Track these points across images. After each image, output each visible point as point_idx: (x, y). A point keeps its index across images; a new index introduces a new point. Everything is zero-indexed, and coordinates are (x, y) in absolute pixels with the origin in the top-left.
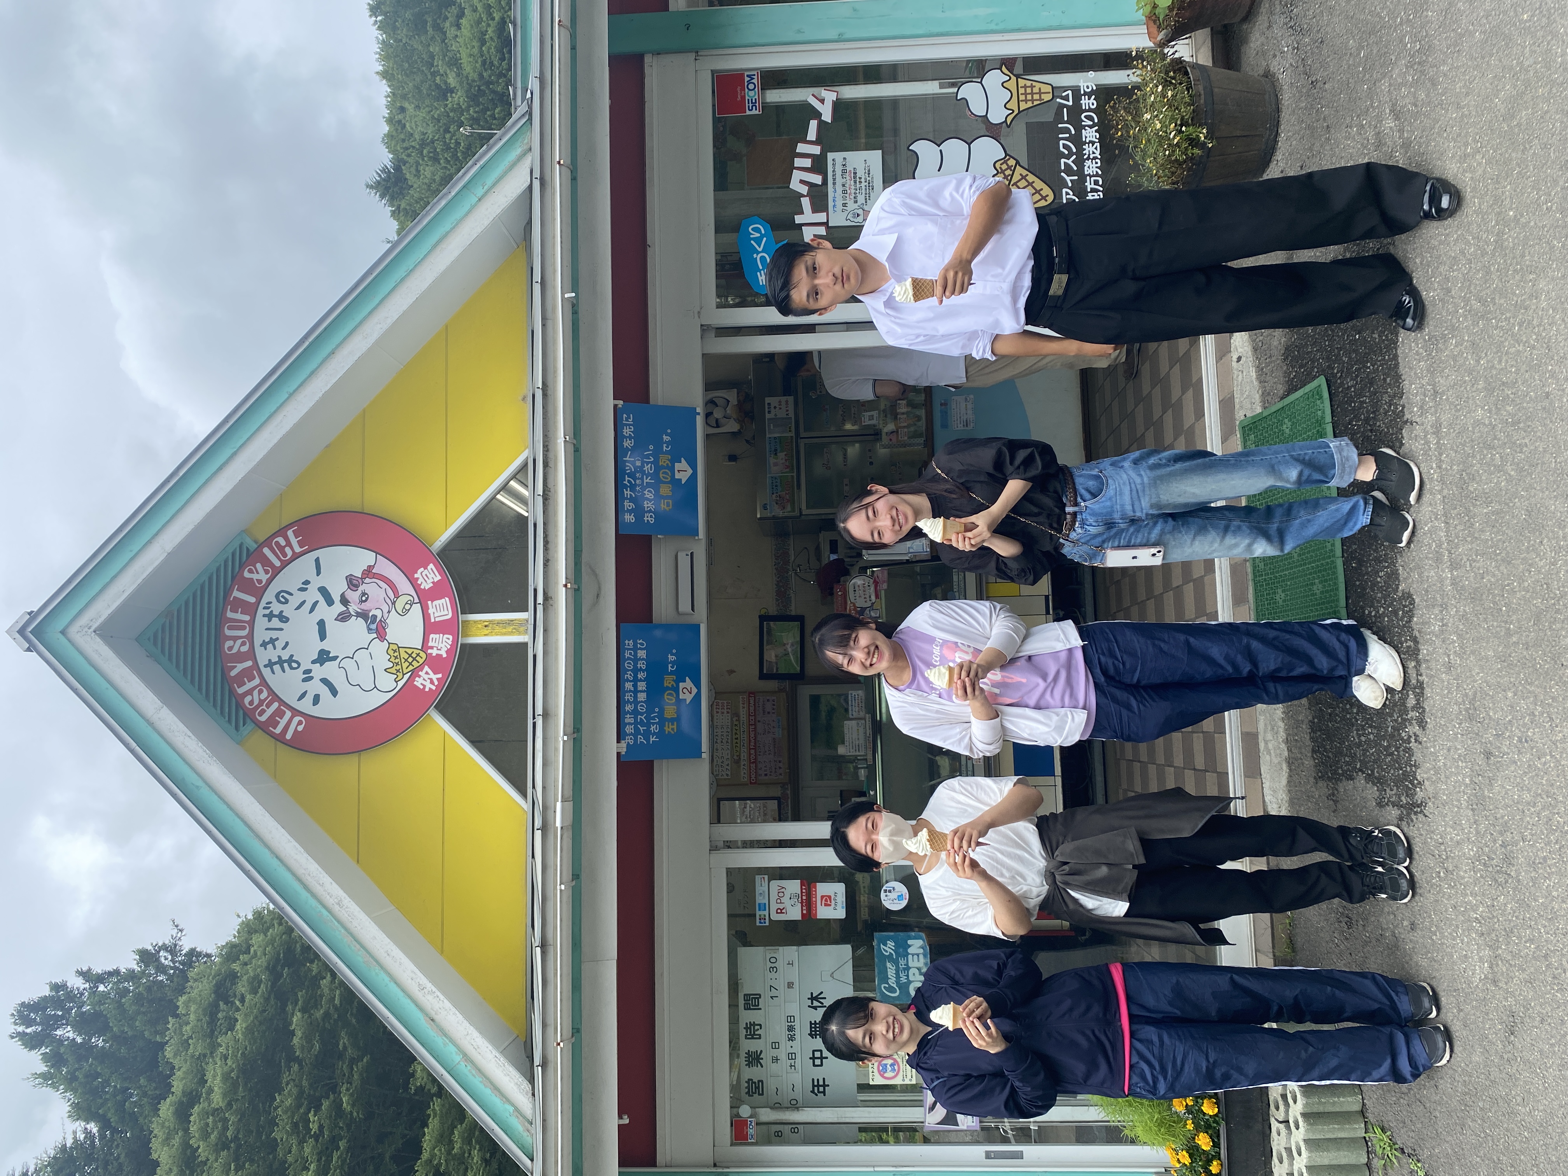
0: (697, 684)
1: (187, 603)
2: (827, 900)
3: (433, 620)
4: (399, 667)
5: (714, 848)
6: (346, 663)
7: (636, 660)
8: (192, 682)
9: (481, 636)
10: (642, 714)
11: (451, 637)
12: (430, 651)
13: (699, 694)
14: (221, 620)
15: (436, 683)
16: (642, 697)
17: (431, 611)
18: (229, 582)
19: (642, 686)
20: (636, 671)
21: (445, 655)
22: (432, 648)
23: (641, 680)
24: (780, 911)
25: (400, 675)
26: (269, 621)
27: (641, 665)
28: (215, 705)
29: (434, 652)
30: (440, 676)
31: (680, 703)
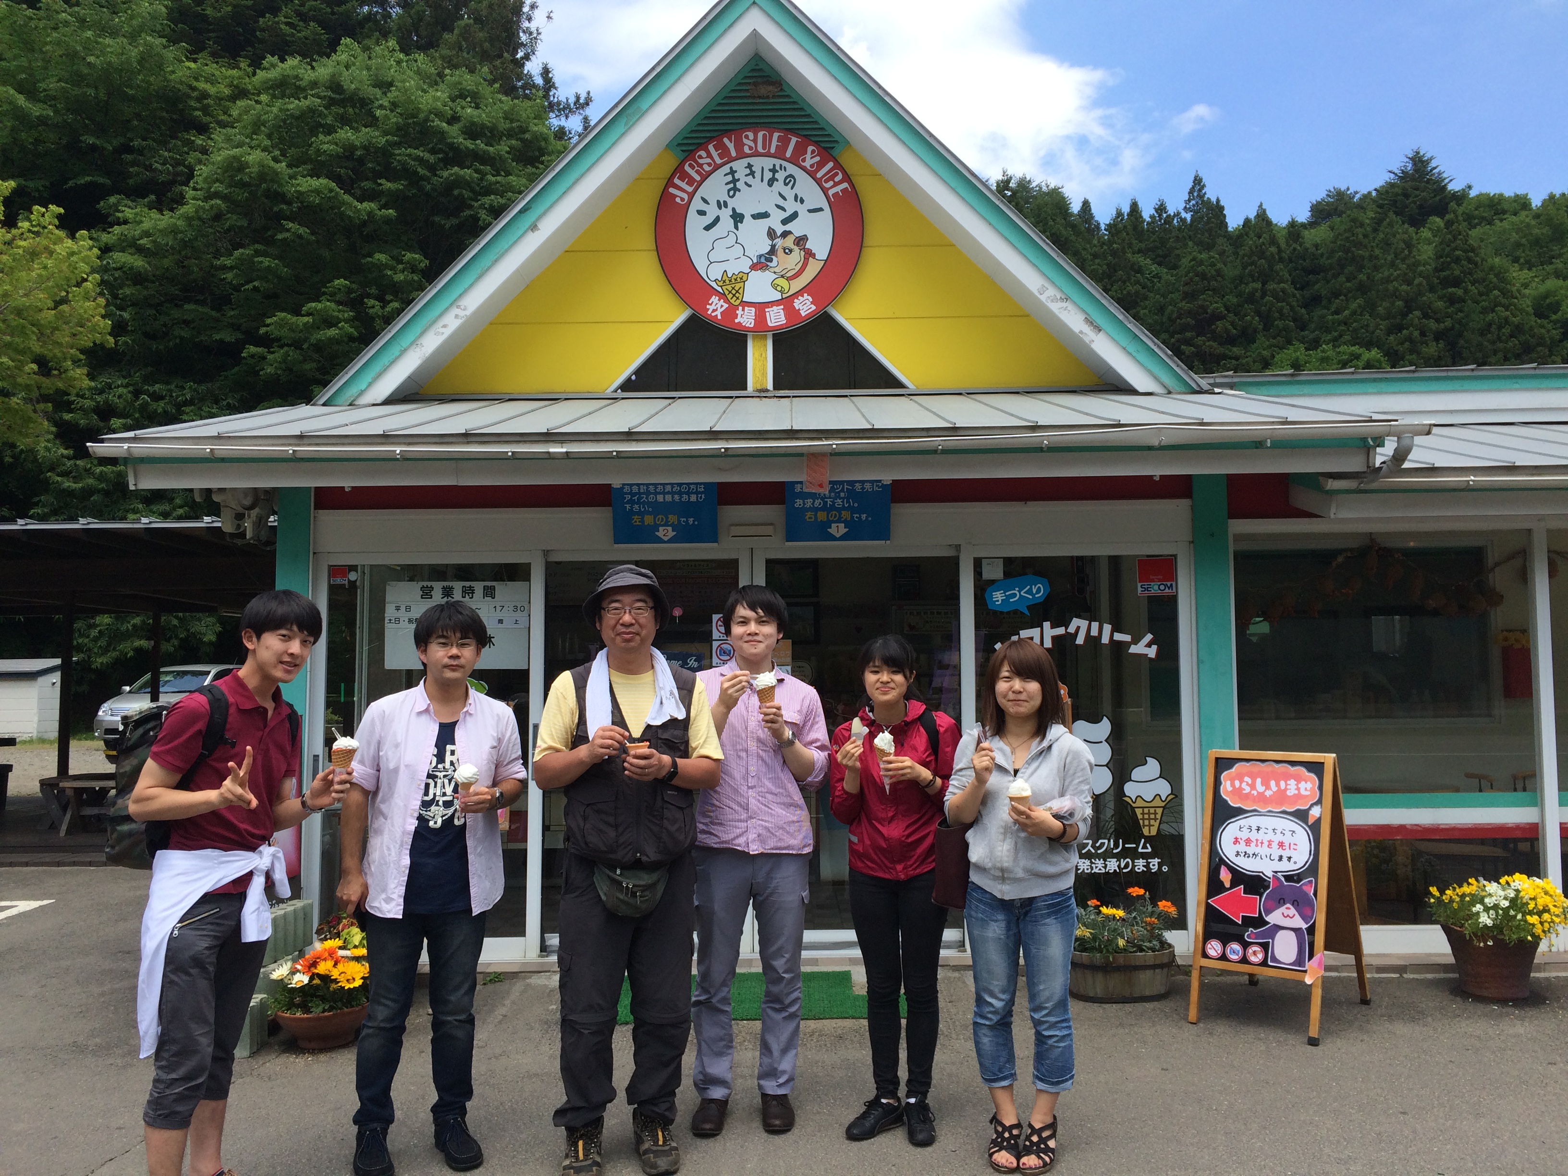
1: (787, 97)
3: (767, 310)
4: (728, 282)
6: (732, 238)
7: (688, 493)
8: (720, 104)
9: (754, 351)
10: (647, 499)
11: (752, 326)
12: (740, 308)
14: (770, 127)
15: (713, 314)
16: (660, 498)
17: (775, 308)
18: (804, 133)
19: (669, 498)
20: (680, 492)
21: (736, 321)
22: (743, 310)
25: (721, 284)
27: (685, 496)
29: (739, 312)
31: (656, 528)
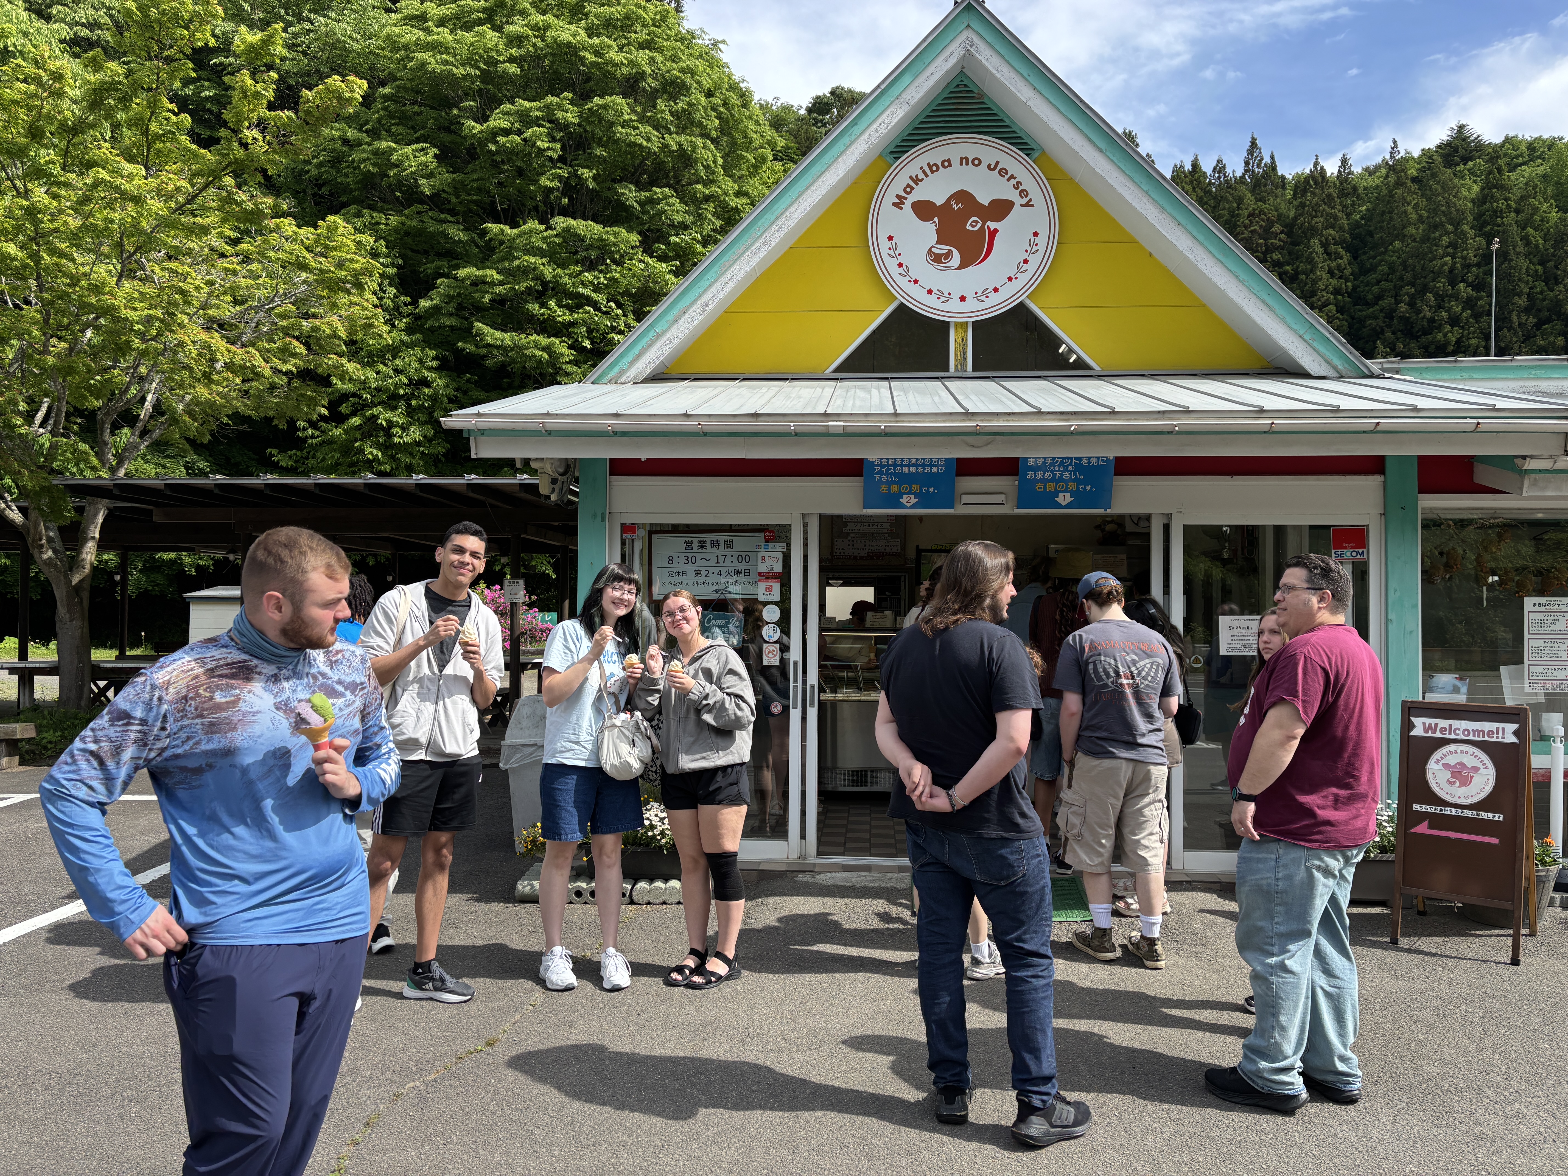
0: (913, 507)
1: (989, 109)
2: (769, 589)
5: (804, 516)
7: (931, 466)
8: (928, 116)
9: (956, 339)
13: (905, 507)
16: (906, 470)
19: (913, 470)
20: (923, 465)
23: (917, 471)
24: (763, 559)
27: (927, 469)
31: (901, 495)
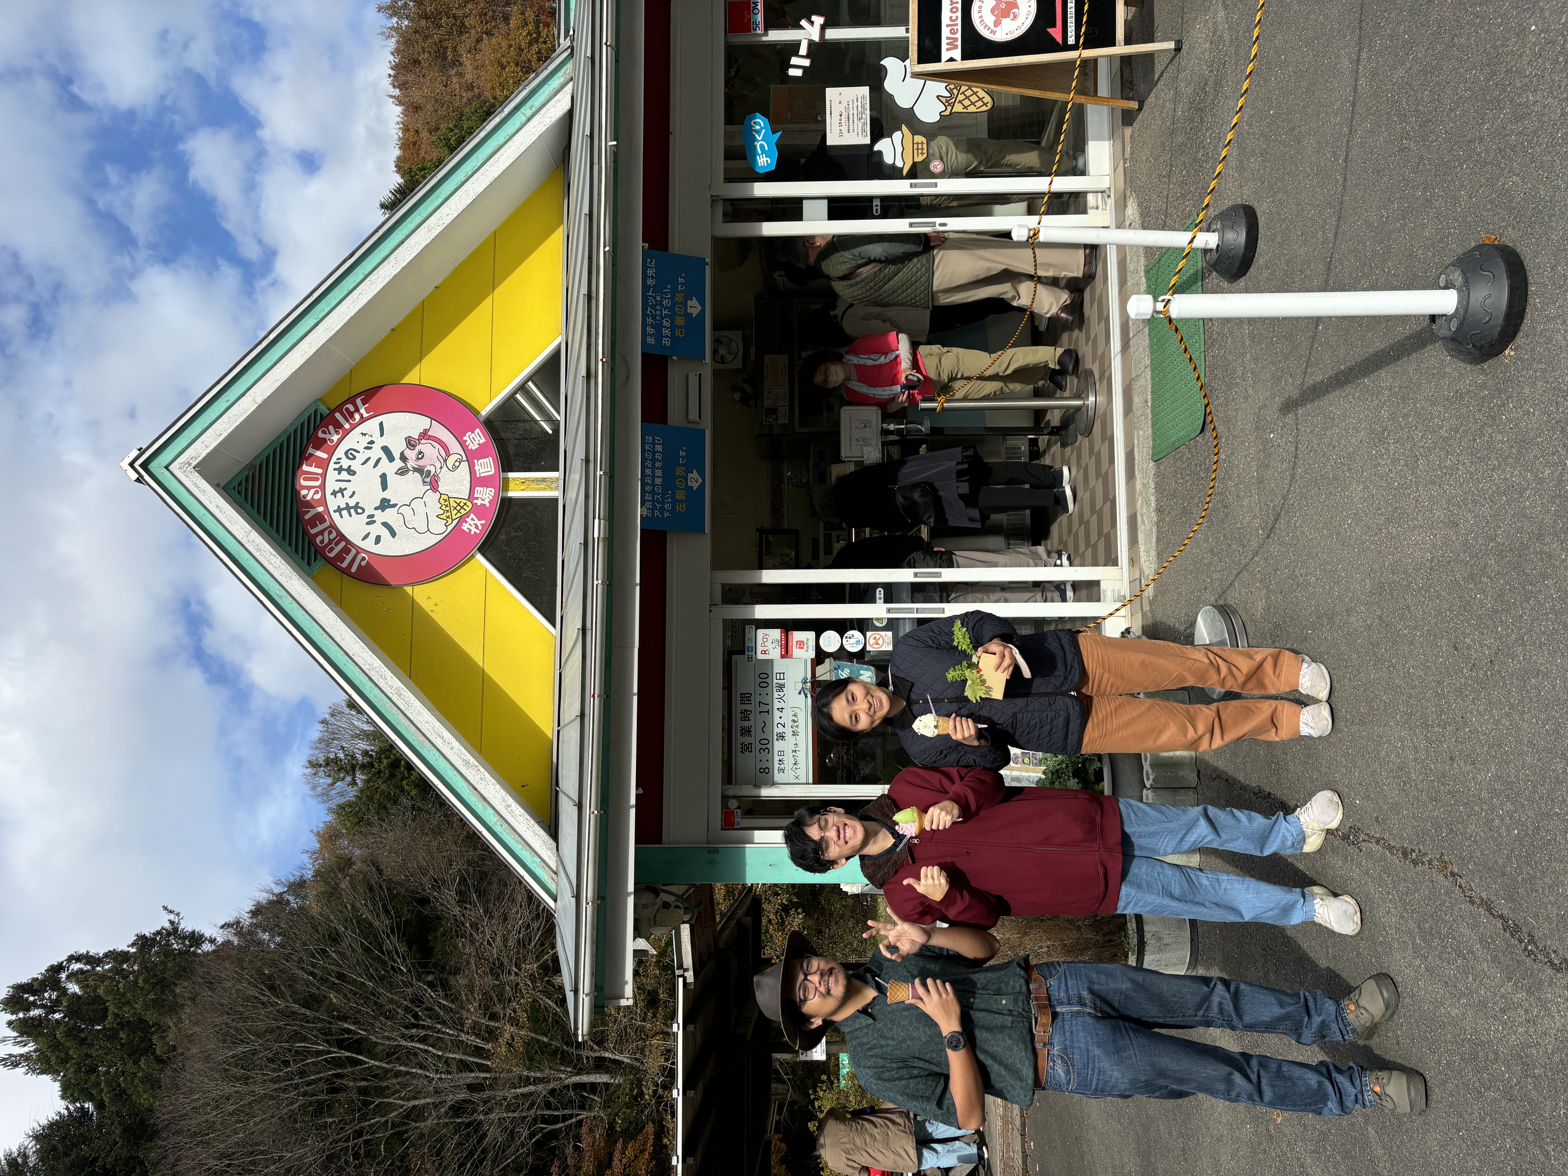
0: (702, 475)
1: (268, 459)
3: (478, 475)
4: (449, 514)
6: (405, 510)
7: (654, 452)
9: (518, 490)
10: (658, 494)
11: (493, 490)
12: (475, 501)
13: (703, 484)
15: (480, 528)
16: (658, 481)
17: (477, 468)
18: (305, 442)
19: (658, 473)
20: (654, 461)
21: (488, 505)
22: (477, 498)
23: (658, 468)
24: (765, 652)
25: (450, 521)
26: (339, 473)
27: (658, 456)
28: (290, 545)
29: (479, 502)
30: (483, 522)
31: (689, 489)
